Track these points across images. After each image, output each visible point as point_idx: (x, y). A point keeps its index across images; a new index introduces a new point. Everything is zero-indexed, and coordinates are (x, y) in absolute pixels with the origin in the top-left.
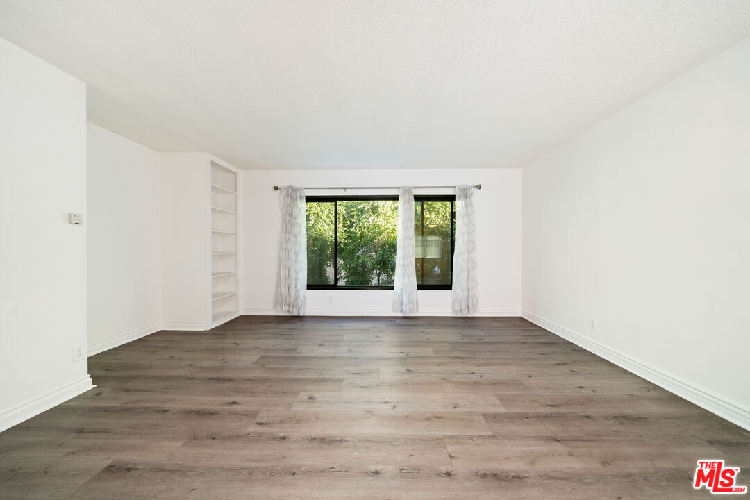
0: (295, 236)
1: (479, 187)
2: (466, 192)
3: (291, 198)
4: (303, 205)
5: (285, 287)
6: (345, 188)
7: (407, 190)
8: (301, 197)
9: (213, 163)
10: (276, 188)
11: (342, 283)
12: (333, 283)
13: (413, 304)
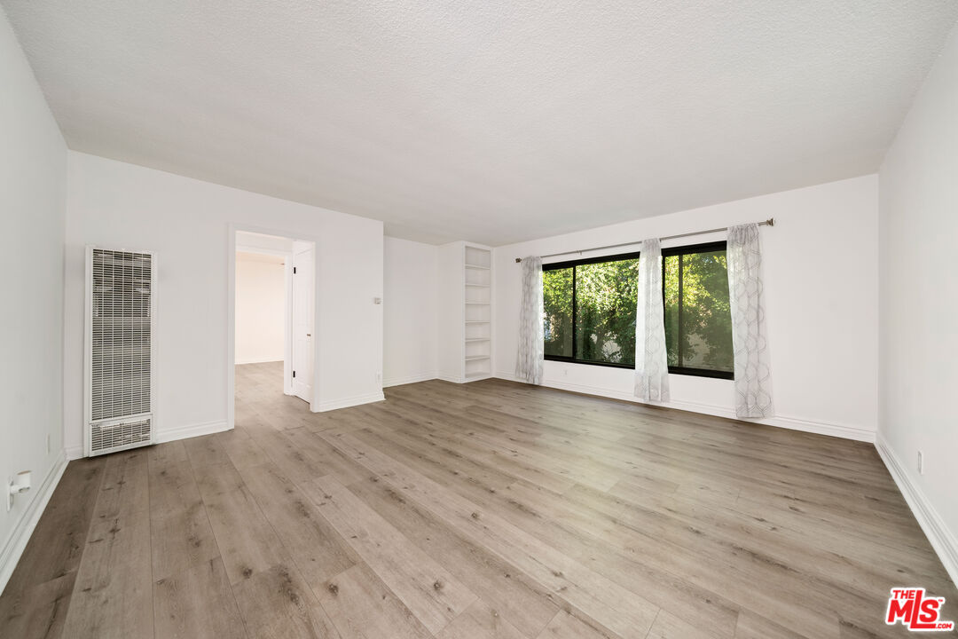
0: (532, 306)
1: (770, 223)
2: (746, 234)
3: (530, 268)
4: (541, 274)
5: (522, 355)
6: (581, 252)
7: (651, 244)
8: (538, 267)
9: (466, 247)
10: (518, 260)
11: (580, 355)
12: (571, 356)
13: (657, 390)
